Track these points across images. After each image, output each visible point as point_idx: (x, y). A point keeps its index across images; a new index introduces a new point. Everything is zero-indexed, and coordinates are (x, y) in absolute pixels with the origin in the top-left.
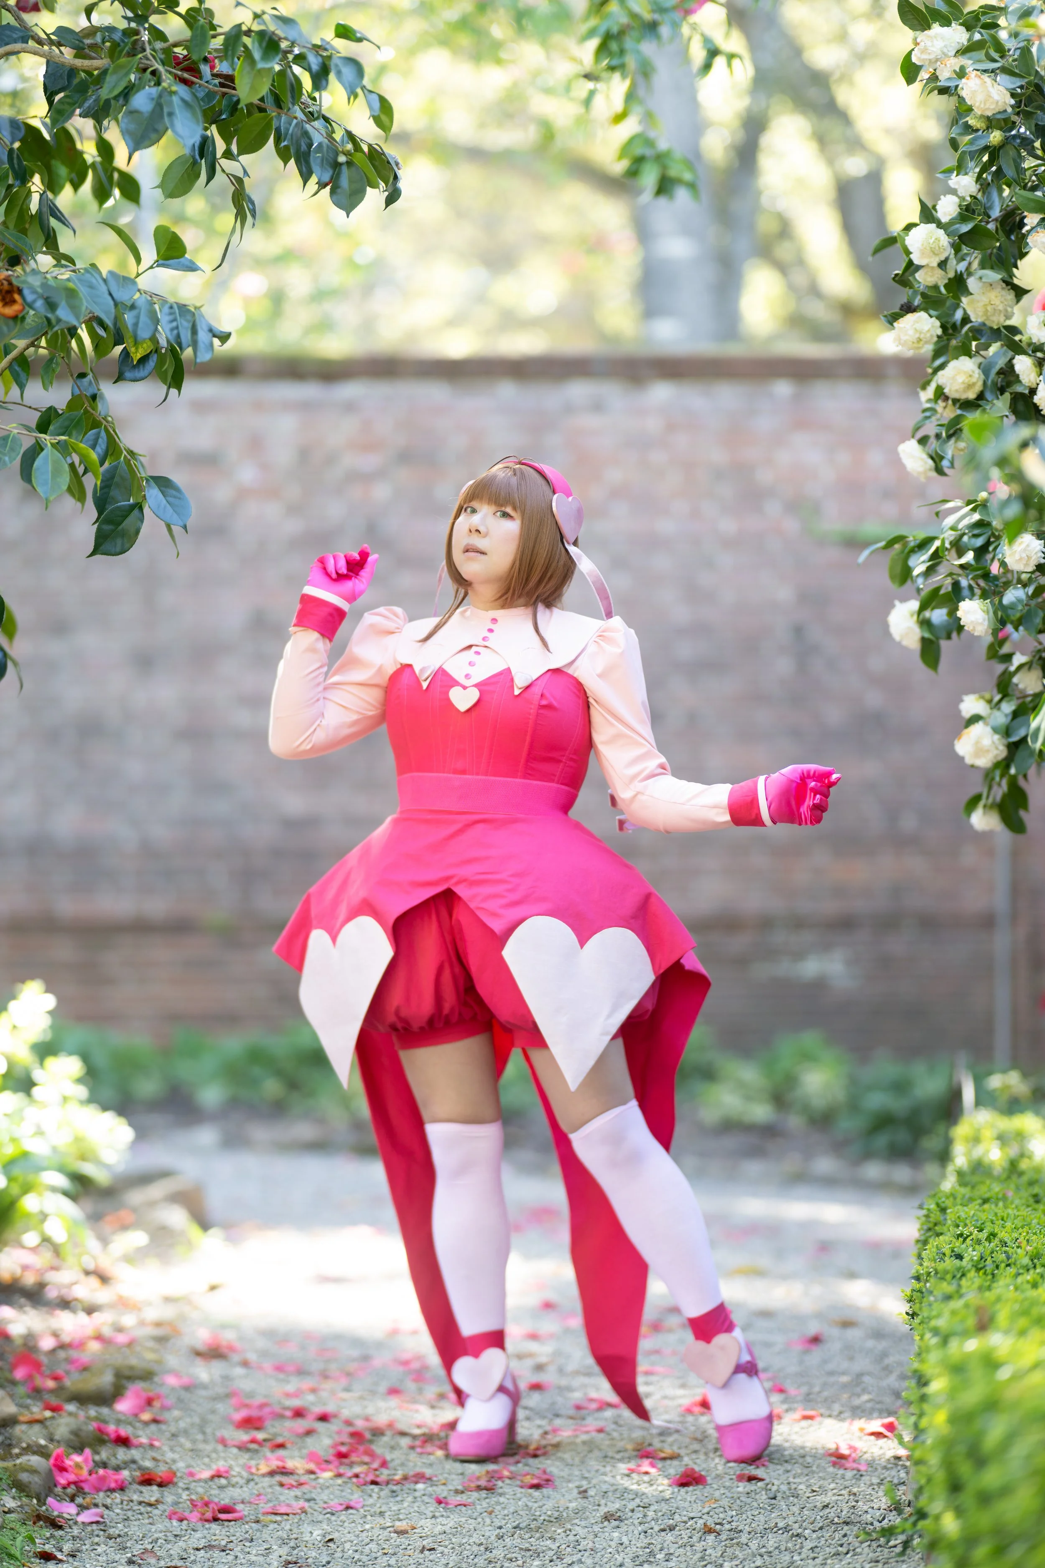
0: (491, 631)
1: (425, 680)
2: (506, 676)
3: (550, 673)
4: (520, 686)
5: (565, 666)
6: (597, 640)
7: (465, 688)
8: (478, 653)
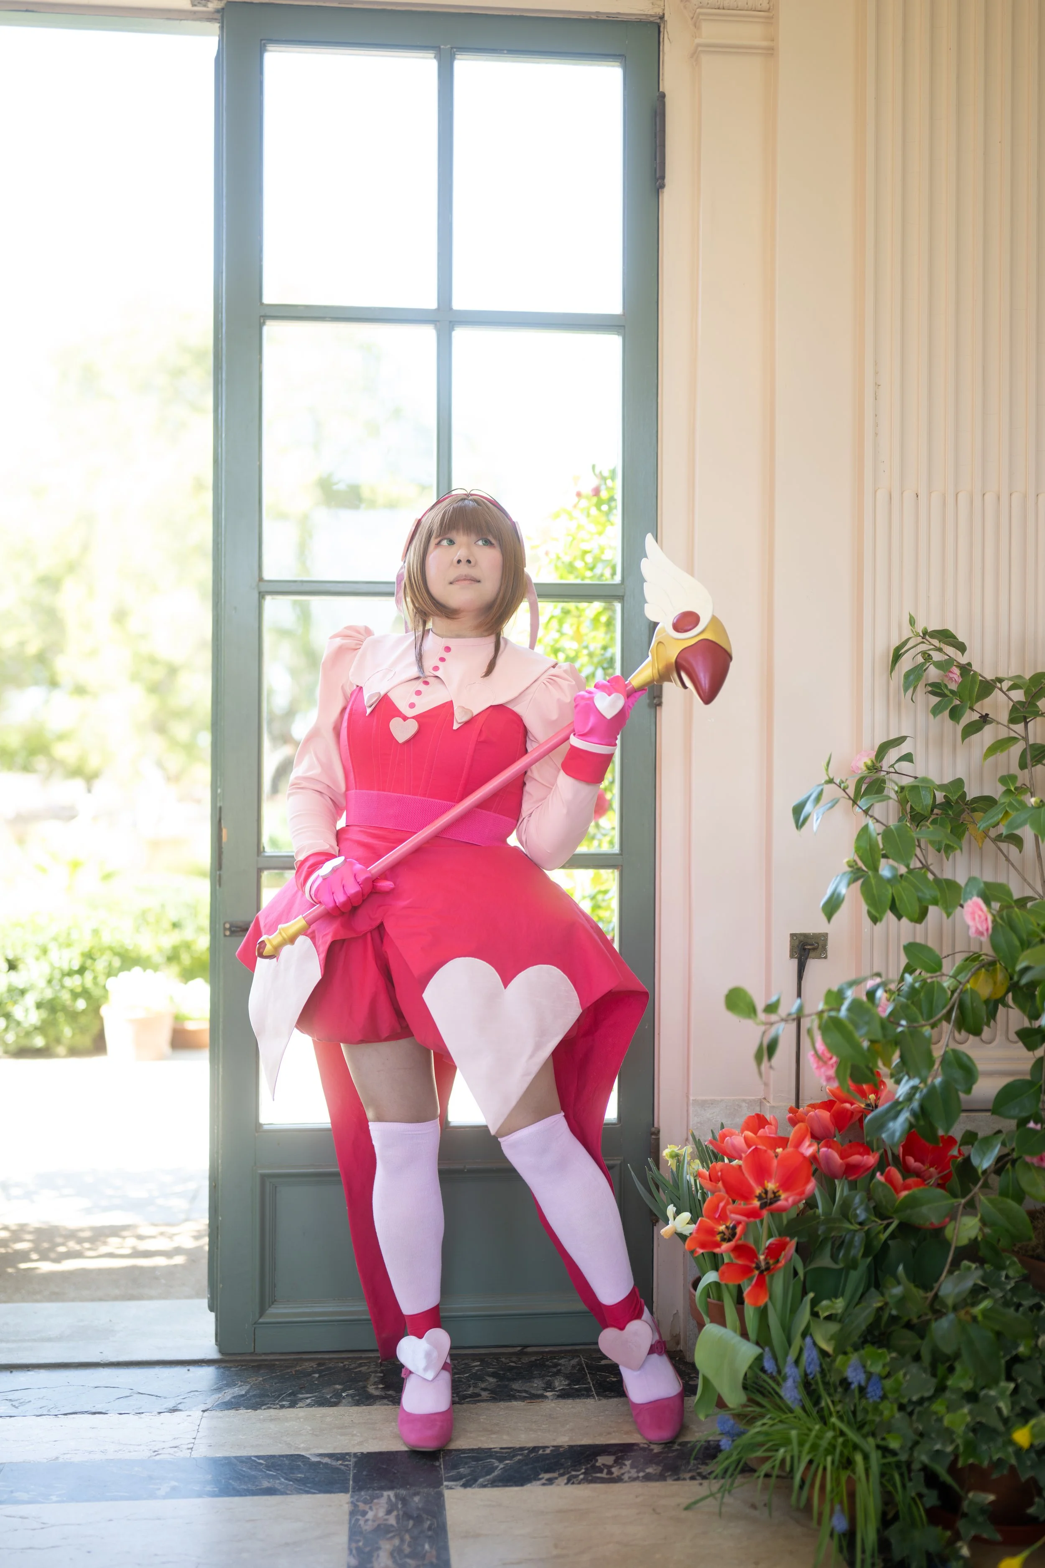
0: (442, 660)
1: (370, 706)
2: (447, 708)
3: (491, 709)
4: (459, 721)
5: (507, 703)
6: (545, 682)
7: (405, 718)
8: (426, 683)
